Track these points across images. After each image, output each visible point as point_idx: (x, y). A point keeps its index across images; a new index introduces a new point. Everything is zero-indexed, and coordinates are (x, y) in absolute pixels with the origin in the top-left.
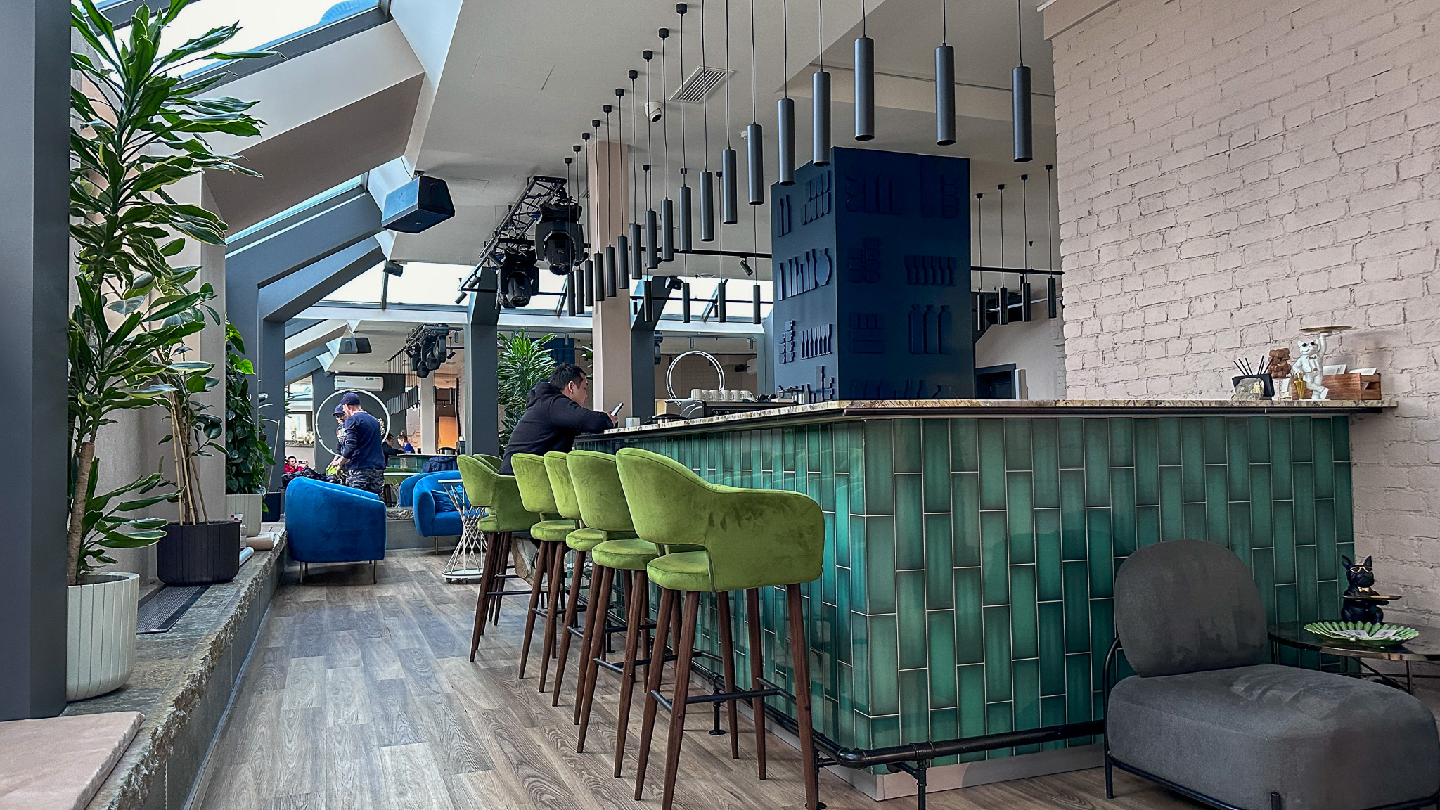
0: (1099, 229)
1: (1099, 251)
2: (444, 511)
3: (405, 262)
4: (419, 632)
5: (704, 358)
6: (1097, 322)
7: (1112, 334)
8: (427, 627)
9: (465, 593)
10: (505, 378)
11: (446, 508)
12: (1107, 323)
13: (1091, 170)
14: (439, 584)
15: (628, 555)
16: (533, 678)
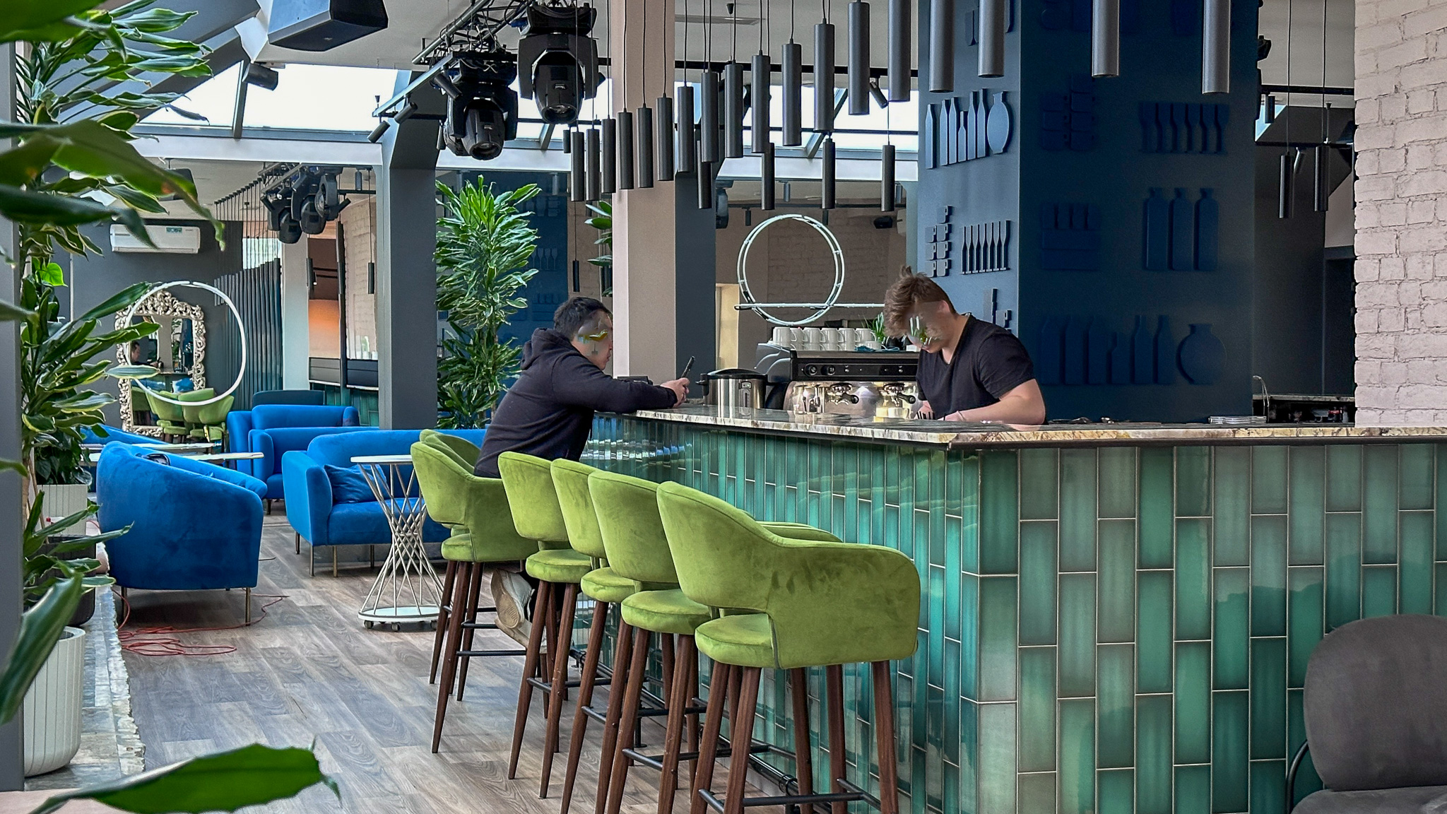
0: (1408, 117)
1: (1407, 151)
2: (347, 501)
3: (282, 64)
4: (344, 707)
5: (808, 227)
6: (1400, 262)
7: (1419, 283)
8: (355, 700)
9: (400, 646)
10: (450, 263)
11: (351, 496)
12: (1414, 263)
13: (1401, 21)
14: (353, 629)
15: (670, 614)
16: (529, 778)
